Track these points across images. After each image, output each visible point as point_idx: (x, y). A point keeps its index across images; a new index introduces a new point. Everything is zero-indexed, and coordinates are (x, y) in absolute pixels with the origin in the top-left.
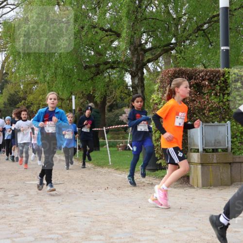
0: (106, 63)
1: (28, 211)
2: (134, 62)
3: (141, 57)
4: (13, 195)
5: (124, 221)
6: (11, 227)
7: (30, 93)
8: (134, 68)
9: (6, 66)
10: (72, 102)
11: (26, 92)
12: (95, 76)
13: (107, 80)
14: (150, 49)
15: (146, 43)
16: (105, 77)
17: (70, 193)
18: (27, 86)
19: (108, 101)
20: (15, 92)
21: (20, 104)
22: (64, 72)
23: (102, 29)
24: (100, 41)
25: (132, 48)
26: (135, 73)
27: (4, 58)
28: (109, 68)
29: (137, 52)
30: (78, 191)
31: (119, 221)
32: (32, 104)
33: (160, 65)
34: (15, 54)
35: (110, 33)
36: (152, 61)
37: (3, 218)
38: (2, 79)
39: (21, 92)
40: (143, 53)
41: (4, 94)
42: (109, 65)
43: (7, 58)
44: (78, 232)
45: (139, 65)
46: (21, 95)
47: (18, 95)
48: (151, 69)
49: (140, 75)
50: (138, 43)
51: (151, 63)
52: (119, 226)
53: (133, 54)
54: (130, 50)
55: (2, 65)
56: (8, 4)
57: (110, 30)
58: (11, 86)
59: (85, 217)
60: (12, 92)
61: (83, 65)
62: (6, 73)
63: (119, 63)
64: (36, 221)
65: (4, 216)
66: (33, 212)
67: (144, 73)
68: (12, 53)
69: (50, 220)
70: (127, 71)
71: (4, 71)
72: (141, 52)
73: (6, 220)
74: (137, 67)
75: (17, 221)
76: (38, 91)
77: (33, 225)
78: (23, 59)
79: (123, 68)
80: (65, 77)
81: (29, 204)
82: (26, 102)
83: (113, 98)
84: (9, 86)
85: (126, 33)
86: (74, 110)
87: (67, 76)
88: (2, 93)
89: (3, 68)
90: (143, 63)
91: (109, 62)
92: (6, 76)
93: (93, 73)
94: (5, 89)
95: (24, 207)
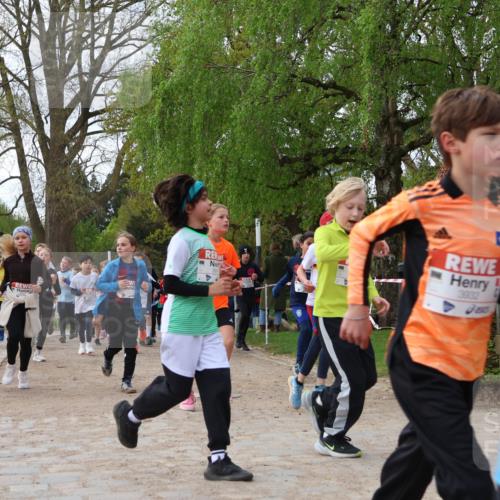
0: (326, 152)
1: (171, 452)
2: (382, 150)
3: (395, 138)
5: (365, 476)
6: (138, 484)
8: (382, 162)
9: (126, 162)
10: (254, 231)
12: (301, 178)
13: (326, 185)
14: (413, 122)
15: (407, 111)
16: (323, 180)
17: (253, 418)
20: (143, 212)
21: (152, 236)
22: (239, 171)
23: (319, 84)
24: (313, 106)
26: (383, 171)
27: (121, 146)
28: (330, 162)
29: (389, 128)
30: (270, 413)
31: (354, 477)
33: (436, 154)
34: (143, 136)
35: (334, 91)
36: (419, 146)
37: (122, 465)
38: (118, 187)
39: (154, 213)
40: (400, 130)
41: (120, 216)
42: (330, 157)
43: (127, 145)
44: (271, 497)
45: (392, 156)
46: (154, 218)
47: (148, 218)
48: (417, 162)
49: (393, 175)
50: (391, 111)
51: (416, 151)
52: (354, 486)
53: (379, 132)
55: (118, 159)
56: (130, 39)
57: (332, 85)
58: (135, 201)
59: (284, 467)
60: (137, 213)
61: (277, 157)
62: (125, 175)
63: (354, 152)
64: (187, 474)
65: (123, 461)
66: (180, 454)
67: (402, 172)
68: (139, 135)
70: (364, 164)
71: (122, 172)
72: (396, 129)
73: (127, 471)
74: (387, 160)
75: (150, 473)
77: (181, 482)
78: (160, 146)
80: (242, 182)
81: (173, 439)
84: (131, 201)
85: (370, 91)
86: (259, 248)
87: (246, 179)
88: (116, 215)
89: (119, 164)
90: (401, 150)
91: (330, 150)
92: (126, 182)
93: (298, 173)
94: (122, 207)
95: (162, 445)
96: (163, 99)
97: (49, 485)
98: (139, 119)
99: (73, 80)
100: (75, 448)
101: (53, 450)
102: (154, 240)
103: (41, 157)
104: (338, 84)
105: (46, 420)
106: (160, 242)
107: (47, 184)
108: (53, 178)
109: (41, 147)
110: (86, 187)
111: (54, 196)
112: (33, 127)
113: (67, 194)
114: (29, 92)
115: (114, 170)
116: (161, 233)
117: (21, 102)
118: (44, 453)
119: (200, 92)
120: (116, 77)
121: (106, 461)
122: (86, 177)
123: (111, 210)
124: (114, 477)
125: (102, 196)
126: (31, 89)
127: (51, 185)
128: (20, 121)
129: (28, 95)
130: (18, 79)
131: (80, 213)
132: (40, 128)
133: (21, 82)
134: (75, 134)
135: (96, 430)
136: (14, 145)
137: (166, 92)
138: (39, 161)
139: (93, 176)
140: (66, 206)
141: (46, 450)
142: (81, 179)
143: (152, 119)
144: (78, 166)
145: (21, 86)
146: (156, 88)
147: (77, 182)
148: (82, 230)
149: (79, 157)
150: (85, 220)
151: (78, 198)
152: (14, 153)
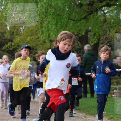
7: (17, 34)
11: (13, 33)
12: (88, 15)
13: (102, 18)
16: (100, 16)
19: (101, 42)
21: (6, 46)
22: (55, 11)
28: (104, 6)
32: (18, 46)
39: (8, 33)
42: (104, 3)
46: (7, 36)
47: (4, 36)
61: (76, 4)
76: (26, 32)
82: (13, 44)
83: (108, 38)
87: (58, 15)
93: (87, 12)
102: (7, 48)
106: (11, 49)
116: (11, 45)
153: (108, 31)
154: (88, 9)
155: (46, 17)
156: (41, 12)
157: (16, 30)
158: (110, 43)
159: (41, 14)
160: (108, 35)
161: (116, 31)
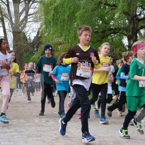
0: (110, 29)
2: (131, 29)
3: (136, 25)
4: (45, 121)
7: (56, 51)
8: (131, 33)
9: (41, 32)
11: (54, 50)
12: (102, 39)
15: (140, 15)
16: (109, 40)
18: (55, 46)
23: (109, 5)
24: (107, 13)
25: (130, 19)
26: (131, 37)
29: (134, 21)
35: (114, 7)
36: (144, 28)
38: (38, 41)
41: (38, 51)
42: (112, 31)
43: (41, 26)
45: (134, 31)
49: (134, 38)
50: (134, 15)
51: (143, 30)
53: (130, 22)
54: (128, 20)
55: (38, 31)
57: (114, 5)
61: (94, 31)
62: (40, 37)
63: (120, 29)
65: (40, 135)
67: (137, 37)
69: (70, 139)
70: (125, 35)
71: (39, 36)
72: (136, 21)
73: (41, 138)
74: (132, 32)
76: (62, 49)
77: (59, 142)
78: (52, 27)
79: (122, 33)
81: (56, 127)
83: (114, 54)
88: (37, 51)
89: (38, 33)
90: (138, 29)
91: (112, 29)
92: (41, 39)
93: (101, 37)
94: (39, 48)
95: (53, 129)
96: (54, 10)
97: (14, 142)
98: (46, 17)
99: (22, 3)
100: (23, 130)
101: (16, 131)
103: (11, 30)
104: (116, 5)
105: (13, 121)
107: (14, 39)
108: (15, 38)
109: (12, 26)
110: (27, 41)
111: (16, 44)
112: (8, 19)
113: (20, 43)
114: (7, 7)
115: (37, 35)
117: (4, 10)
118: (12, 131)
119: (67, 8)
120: (37, 2)
121: (34, 135)
122: (27, 37)
123: (35, 49)
124: (36, 140)
125: (33, 44)
126: (8, 6)
127: (15, 40)
128: (4, 17)
129: (7, 8)
130: (3, 2)
131: (25, 50)
132: (11, 20)
133: (4, 3)
134: (23, 22)
135: (31, 124)
136: (2, 26)
137: (55, 8)
138: (11, 31)
139: (29, 37)
140: (20, 47)
141: (13, 130)
142: (25, 38)
143: (50, 17)
144: (24, 33)
145: (4, 4)
146: (52, 6)
147: (24, 39)
148: (25, 56)
149: (25, 30)
150: (26, 52)
151: (24, 44)
152: (2, 28)
153: (115, 49)
154: (102, 35)
155: (75, 39)
156: (71, 37)
157: (56, 48)
158: (116, 58)
159: (71, 38)
160: (114, 52)
161: (120, 49)
